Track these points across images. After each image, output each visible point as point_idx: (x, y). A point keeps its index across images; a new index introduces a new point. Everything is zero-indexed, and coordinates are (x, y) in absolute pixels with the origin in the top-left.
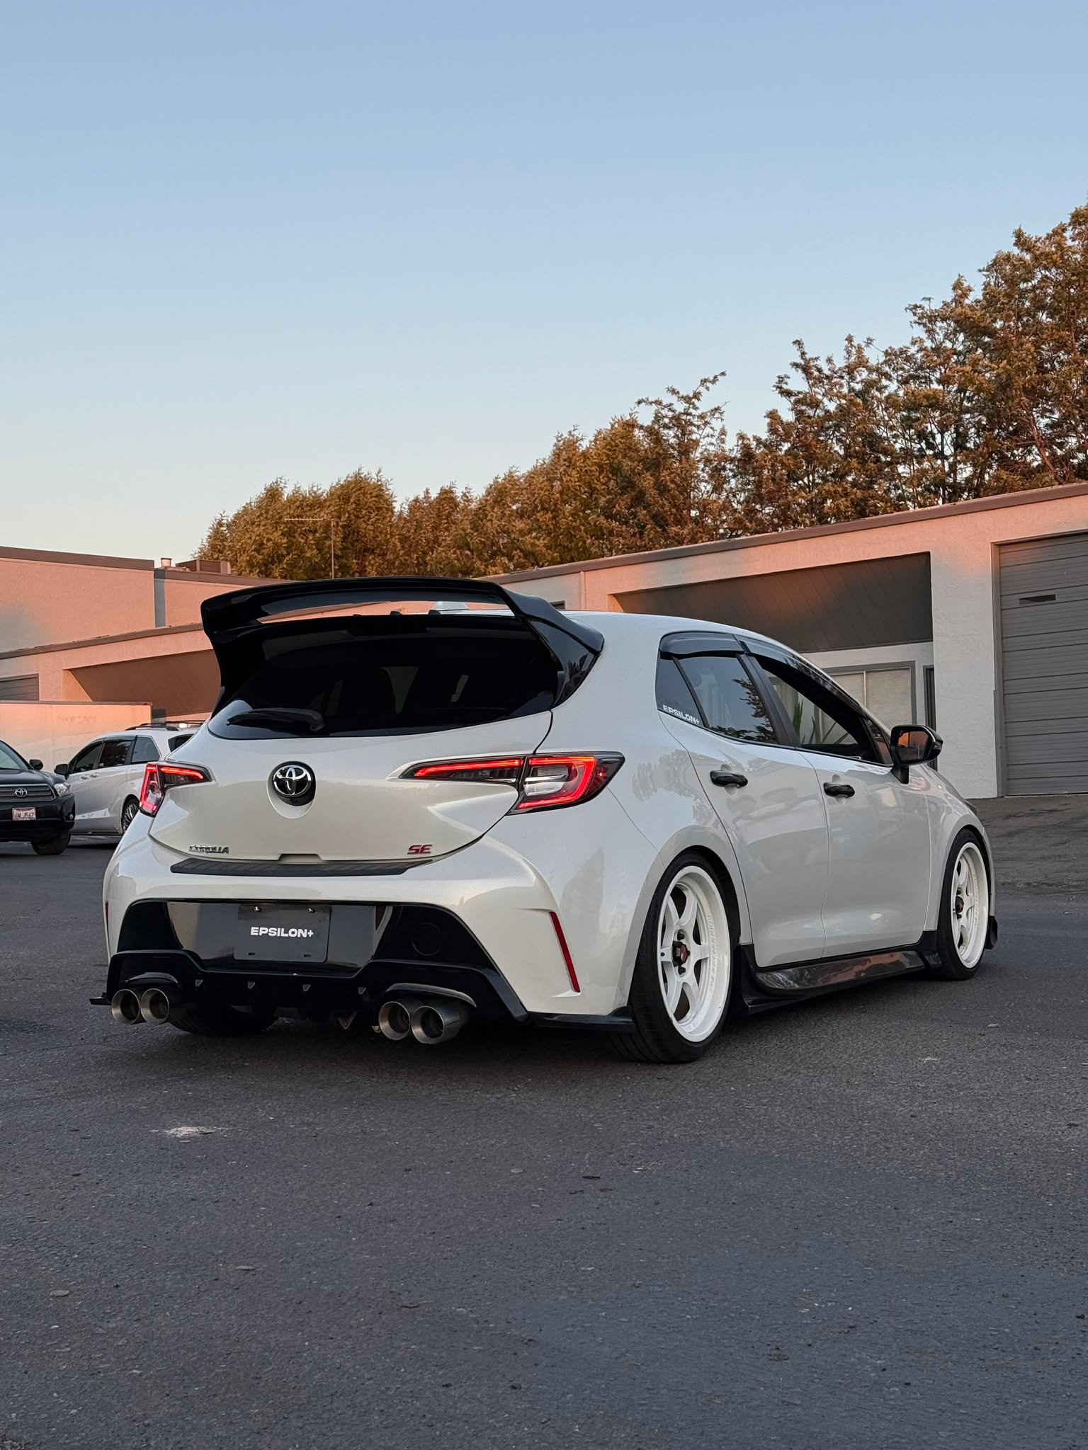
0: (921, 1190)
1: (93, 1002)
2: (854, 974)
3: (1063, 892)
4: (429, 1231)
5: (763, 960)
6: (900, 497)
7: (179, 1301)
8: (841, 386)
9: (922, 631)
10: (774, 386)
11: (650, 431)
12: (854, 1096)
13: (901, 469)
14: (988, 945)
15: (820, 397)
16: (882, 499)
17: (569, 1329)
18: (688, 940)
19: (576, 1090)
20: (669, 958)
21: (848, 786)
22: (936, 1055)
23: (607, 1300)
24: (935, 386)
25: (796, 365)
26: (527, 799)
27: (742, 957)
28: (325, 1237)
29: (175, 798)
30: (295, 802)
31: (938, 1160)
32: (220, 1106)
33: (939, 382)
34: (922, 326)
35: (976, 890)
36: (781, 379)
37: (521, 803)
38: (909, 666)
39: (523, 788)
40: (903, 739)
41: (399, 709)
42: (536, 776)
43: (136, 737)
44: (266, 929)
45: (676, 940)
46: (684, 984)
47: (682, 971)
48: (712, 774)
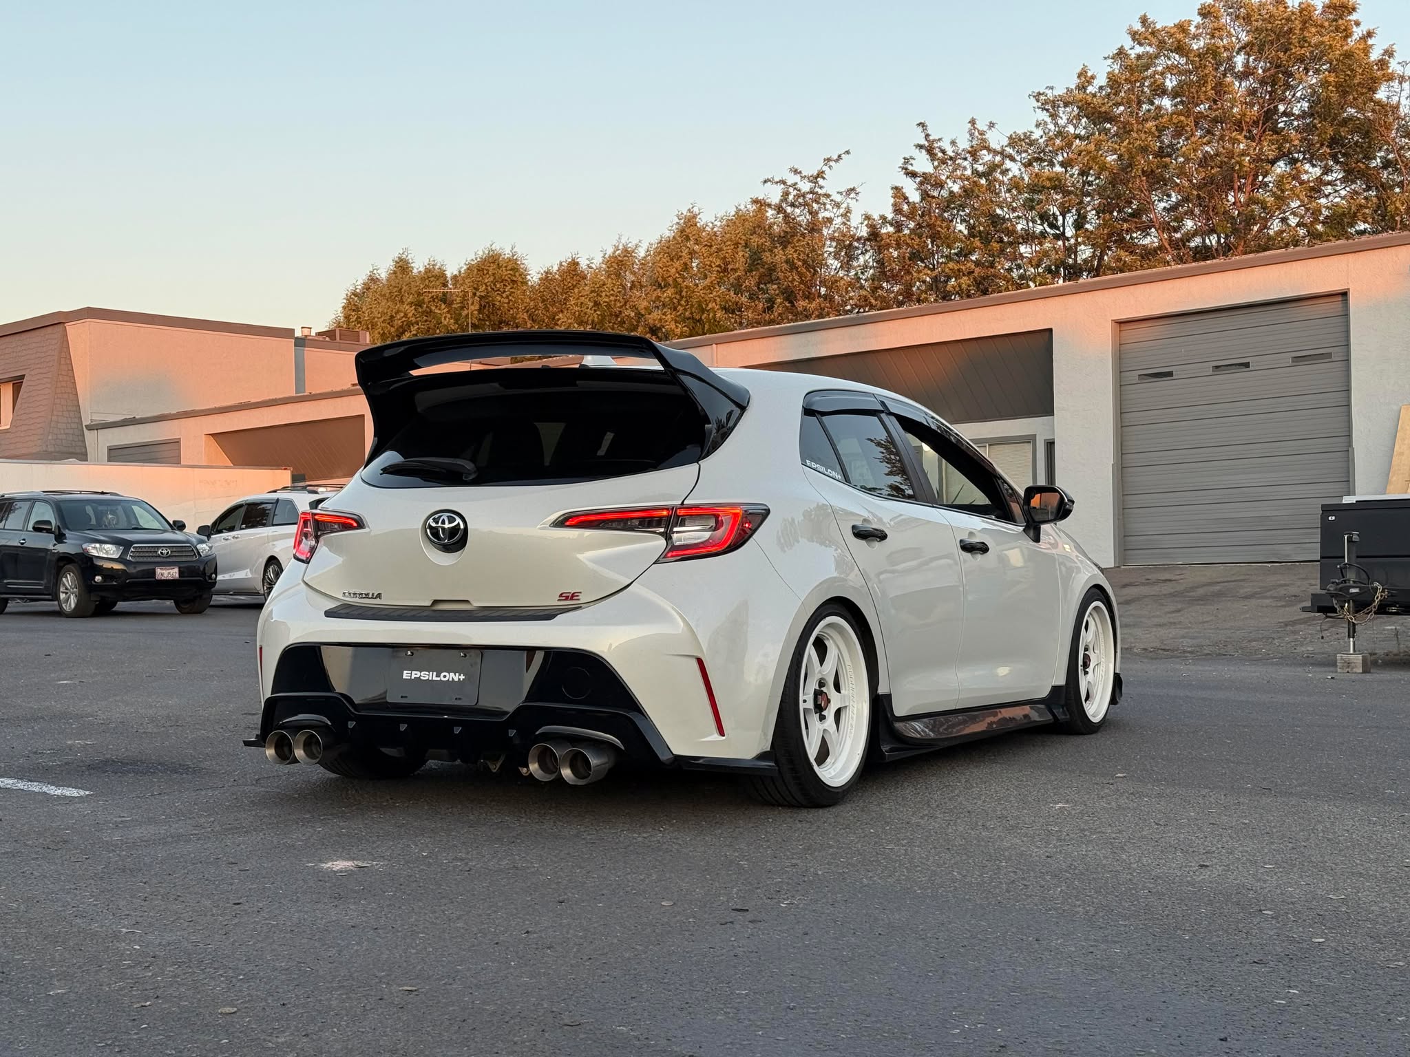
0: (1061, 924)
1: (247, 743)
2: (986, 725)
3: (1178, 657)
4: (585, 958)
5: (900, 709)
6: (1022, 277)
7: (345, 1018)
8: (965, 168)
9: (1043, 405)
10: (900, 167)
11: (779, 209)
12: (990, 838)
13: (1023, 249)
14: (1113, 701)
15: (943, 178)
16: (1005, 278)
17: (728, 1046)
18: (828, 689)
19: (720, 831)
20: (810, 705)
21: (983, 543)
22: (1067, 802)
23: (763, 1020)
24: (1058, 169)
25: (921, 147)
26: (674, 548)
27: (880, 706)
28: (485, 962)
29: (330, 546)
30: (448, 549)
31: (1076, 897)
32: (374, 842)
33: (1062, 164)
34: (1045, 112)
35: (1102, 647)
36: (907, 160)
37: (668, 552)
38: (1030, 439)
39: (671, 538)
40: (1035, 501)
41: (547, 462)
42: (684, 526)
43: (278, 500)
44: (418, 673)
45: (818, 688)
46: (825, 730)
47: (822, 718)
48: (854, 527)
